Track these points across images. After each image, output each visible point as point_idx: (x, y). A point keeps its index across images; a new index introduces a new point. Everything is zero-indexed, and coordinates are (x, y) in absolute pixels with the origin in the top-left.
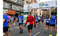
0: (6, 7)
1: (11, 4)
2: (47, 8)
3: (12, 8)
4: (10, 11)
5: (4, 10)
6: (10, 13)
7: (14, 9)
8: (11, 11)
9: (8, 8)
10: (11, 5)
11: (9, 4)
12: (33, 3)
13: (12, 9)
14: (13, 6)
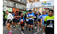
2: (49, 6)
3: (15, 6)
5: (8, 8)
8: (15, 9)
9: (12, 6)
11: (13, 3)
12: (35, 2)
14: (16, 5)
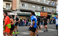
0: (38, 10)
1: (43, 6)
4: (42, 13)
6: (42, 15)
7: (46, 11)
10: (43, 8)
13: (44, 11)
